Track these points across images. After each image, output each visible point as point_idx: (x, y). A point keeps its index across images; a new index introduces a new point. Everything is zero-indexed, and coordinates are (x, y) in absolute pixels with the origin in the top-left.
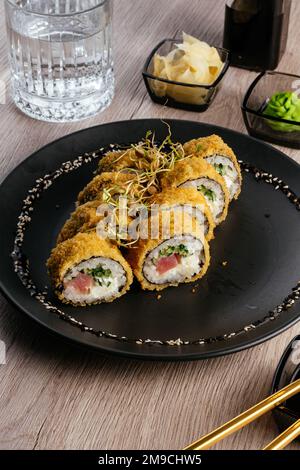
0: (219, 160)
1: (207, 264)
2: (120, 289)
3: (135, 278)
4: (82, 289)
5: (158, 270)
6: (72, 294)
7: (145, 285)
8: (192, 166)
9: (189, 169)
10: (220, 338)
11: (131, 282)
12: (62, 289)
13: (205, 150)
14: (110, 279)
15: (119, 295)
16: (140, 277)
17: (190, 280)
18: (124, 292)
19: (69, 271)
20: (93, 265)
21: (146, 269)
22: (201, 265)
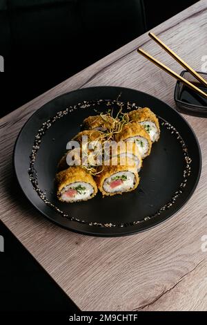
0: (147, 123)
1: (137, 183)
2: (91, 195)
3: (99, 190)
4: (71, 195)
5: (111, 186)
6: (65, 198)
7: (104, 193)
8: (132, 129)
9: (130, 130)
10: (132, 224)
11: (97, 192)
12: (60, 196)
13: (140, 118)
14: (85, 191)
15: (90, 198)
16: (101, 189)
17: (128, 190)
18: (93, 196)
19: (63, 188)
20: (76, 185)
21: (104, 186)
22: (134, 184)
